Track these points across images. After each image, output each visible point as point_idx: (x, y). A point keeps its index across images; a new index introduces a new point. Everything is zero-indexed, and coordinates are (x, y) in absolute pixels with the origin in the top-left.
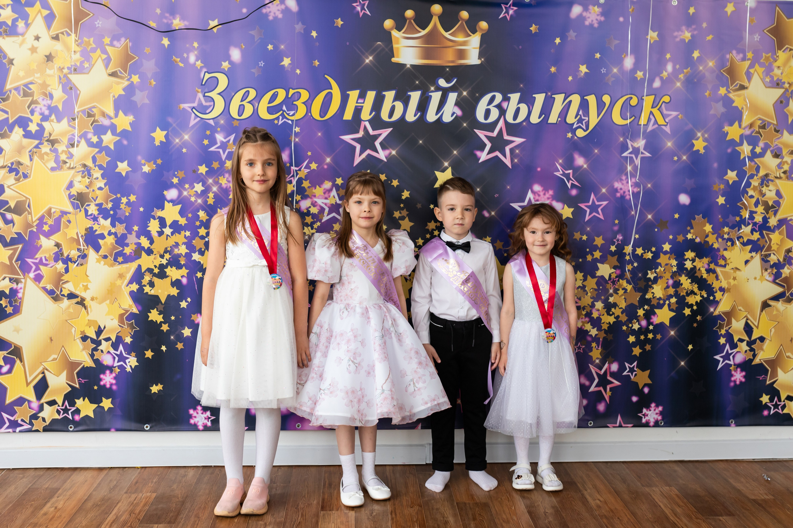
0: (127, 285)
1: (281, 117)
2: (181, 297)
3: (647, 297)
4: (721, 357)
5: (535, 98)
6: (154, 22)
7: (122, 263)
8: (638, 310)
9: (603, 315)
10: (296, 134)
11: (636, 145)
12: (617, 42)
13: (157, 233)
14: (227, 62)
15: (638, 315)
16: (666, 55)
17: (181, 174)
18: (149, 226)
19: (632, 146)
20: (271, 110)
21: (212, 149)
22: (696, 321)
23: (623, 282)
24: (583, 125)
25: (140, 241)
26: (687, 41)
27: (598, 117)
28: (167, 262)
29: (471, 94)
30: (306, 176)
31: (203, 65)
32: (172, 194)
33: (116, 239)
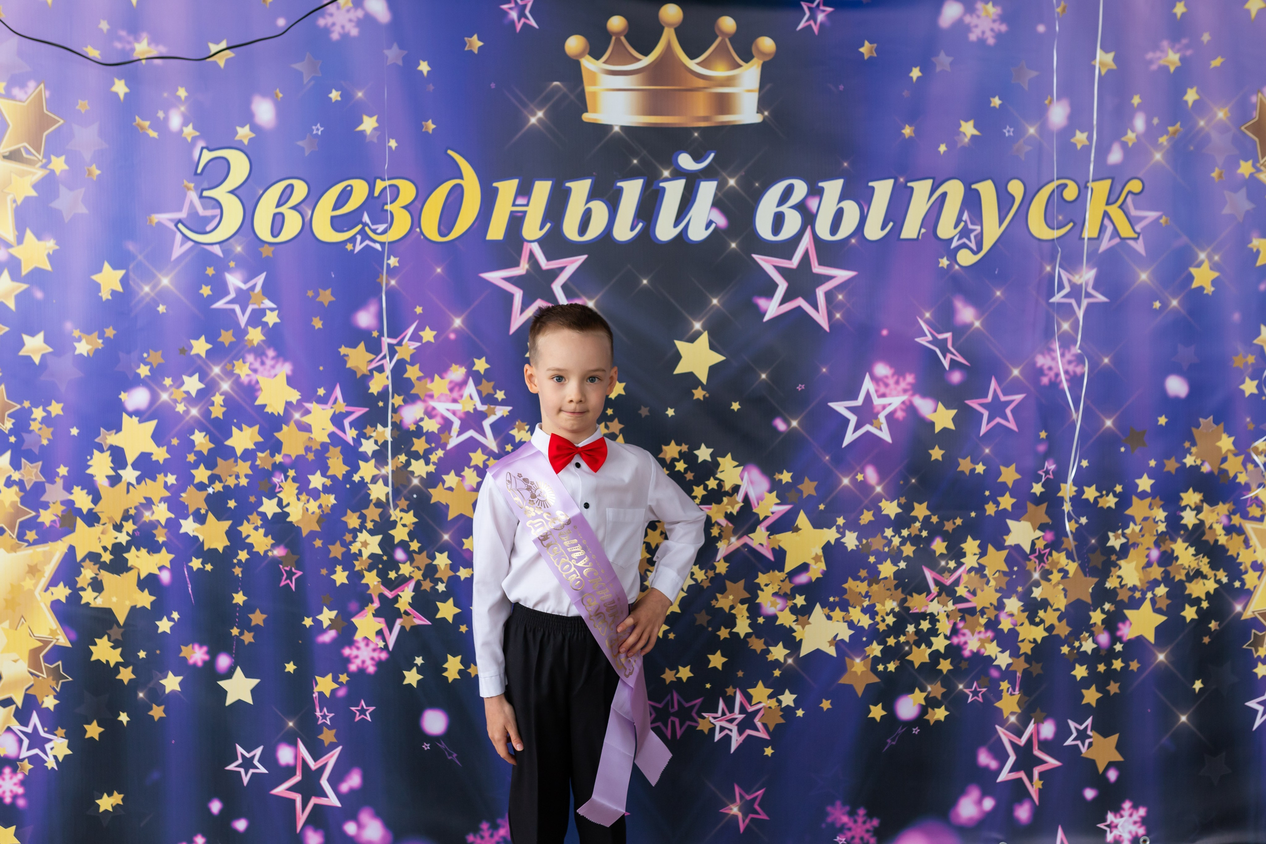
0: (47, 590)
1: (359, 238)
2: (159, 610)
3: (1108, 585)
4: (1259, 703)
5: (873, 188)
6: (95, 48)
7: (36, 543)
8: (1091, 613)
9: (1022, 624)
10: (392, 272)
11: (1077, 279)
12: (1033, 74)
13: (106, 480)
14: (247, 127)
15: (1092, 622)
16: (1132, 98)
17: (156, 358)
18: (90, 466)
19: (1069, 281)
20: (337, 224)
21: (220, 304)
22: (1209, 632)
23: (1059, 558)
24: (970, 241)
25: (71, 497)
26: (1172, 69)
27: (1001, 223)
28: (129, 538)
29: (745, 183)
30: (412, 356)
31: (197, 134)
32: (137, 398)
33: (22, 494)
